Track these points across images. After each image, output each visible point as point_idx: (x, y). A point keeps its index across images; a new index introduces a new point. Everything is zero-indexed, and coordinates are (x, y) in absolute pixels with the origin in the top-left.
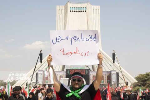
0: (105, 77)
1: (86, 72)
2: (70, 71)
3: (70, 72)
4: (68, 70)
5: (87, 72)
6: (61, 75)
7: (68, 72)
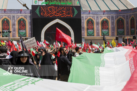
0: (113, 23)
1: (73, 12)
2: (40, 8)
3: (40, 12)
4: (37, 6)
5: (76, 12)
6: (21, 17)
7: (37, 11)
